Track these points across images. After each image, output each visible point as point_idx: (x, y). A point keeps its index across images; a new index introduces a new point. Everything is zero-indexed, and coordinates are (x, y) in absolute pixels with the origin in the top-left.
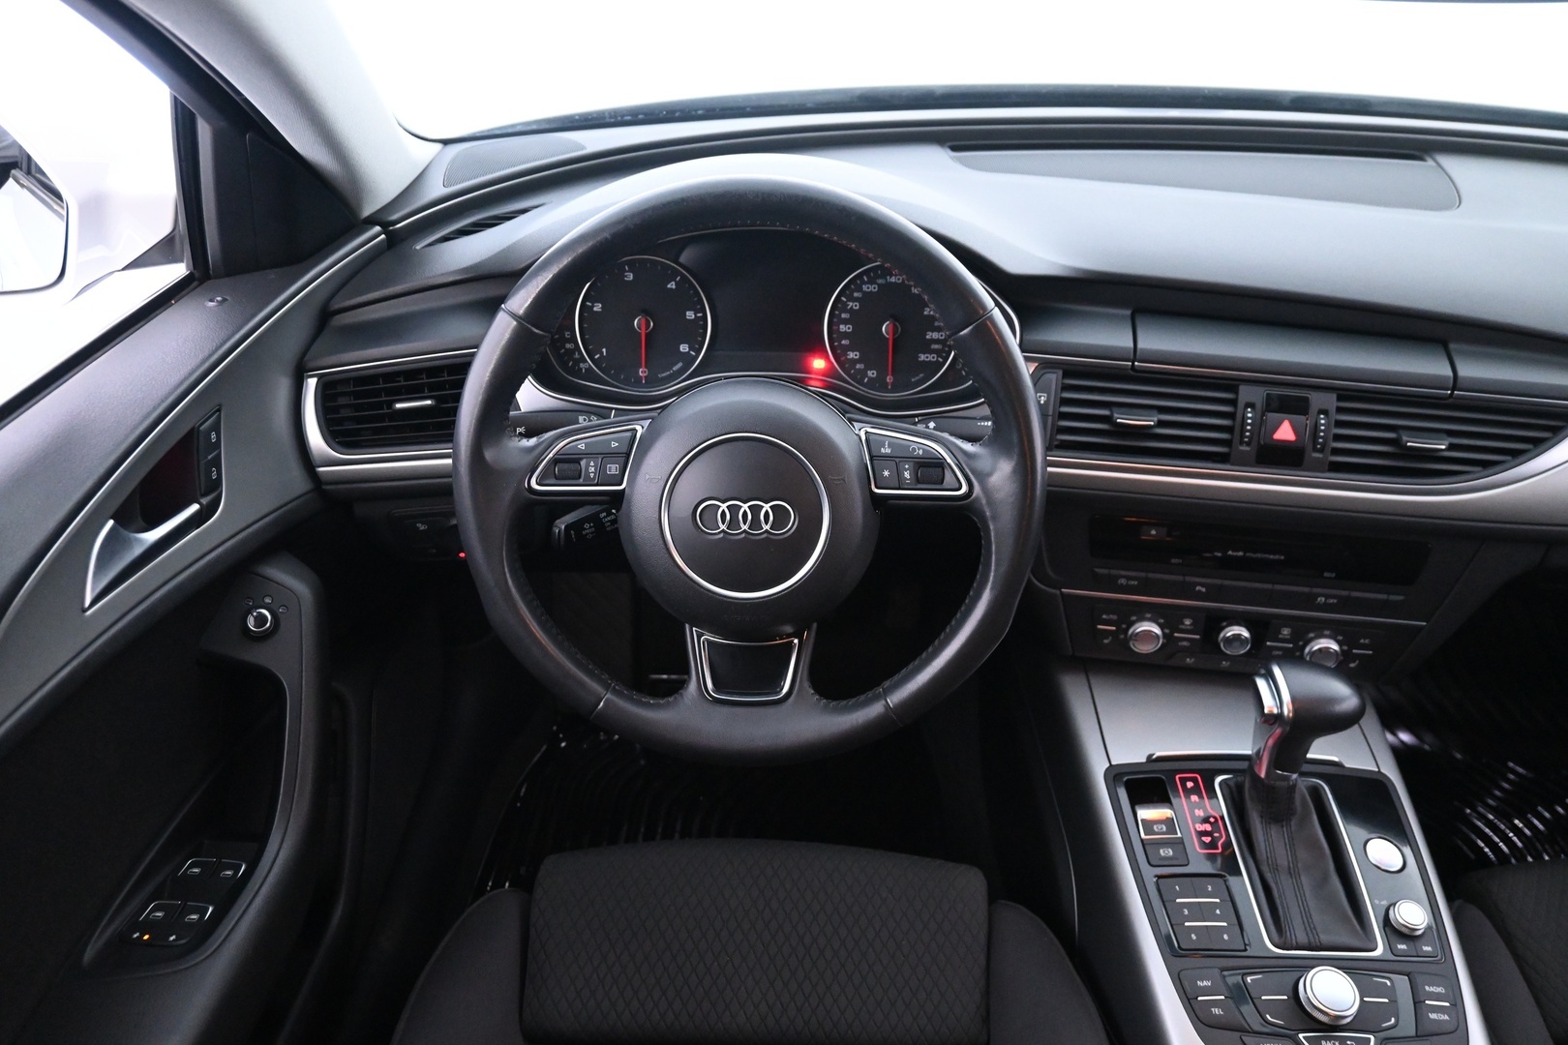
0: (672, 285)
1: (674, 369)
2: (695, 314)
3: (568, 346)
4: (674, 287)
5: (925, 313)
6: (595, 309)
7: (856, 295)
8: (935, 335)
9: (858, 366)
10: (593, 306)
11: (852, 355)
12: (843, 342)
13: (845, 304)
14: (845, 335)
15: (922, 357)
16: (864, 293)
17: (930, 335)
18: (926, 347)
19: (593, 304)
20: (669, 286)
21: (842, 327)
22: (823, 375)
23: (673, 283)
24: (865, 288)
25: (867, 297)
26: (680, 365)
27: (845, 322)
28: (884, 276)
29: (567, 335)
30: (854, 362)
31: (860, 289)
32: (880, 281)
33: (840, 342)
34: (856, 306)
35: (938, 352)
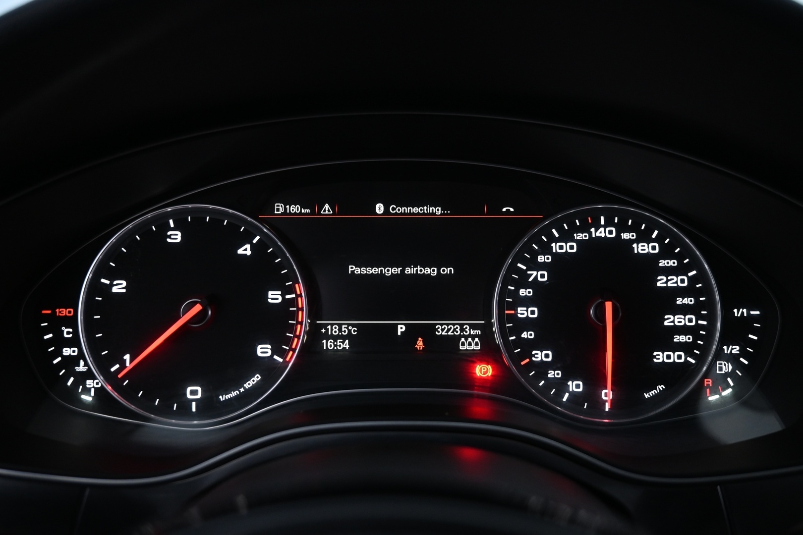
0: (245, 250)
1: (247, 386)
2: (283, 295)
3: (67, 351)
4: (249, 253)
5: (659, 284)
6: (115, 290)
7: (541, 259)
8: (679, 320)
9: (551, 374)
10: (112, 285)
11: (539, 356)
12: (524, 335)
13: (524, 275)
14: (527, 324)
15: (660, 357)
16: (555, 256)
17: (669, 320)
18: (666, 342)
19: (112, 280)
20: (240, 251)
21: (520, 310)
22: (491, 390)
23: (248, 246)
24: (555, 247)
25: (560, 261)
26: (257, 378)
27: (526, 302)
28: (585, 229)
29: (67, 332)
30: (543, 367)
31: (546, 250)
32: (580, 236)
33: (518, 336)
34: (542, 276)
35: (686, 348)
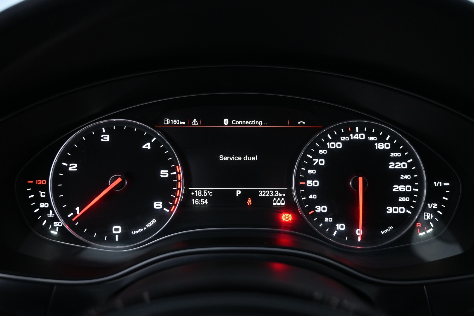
0: (147, 146)
1: (148, 226)
2: (169, 173)
3: (42, 205)
4: (149, 148)
5: (390, 167)
6: (70, 169)
7: (321, 152)
8: (402, 188)
9: (327, 220)
10: (69, 166)
11: (319, 209)
12: (311, 197)
13: (311, 161)
14: (312, 190)
15: (391, 210)
16: (329, 150)
17: (396, 188)
18: (394, 200)
19: (69, 164)
20: (144, 147)
21: (309, 182)
22: (291, 229)
23: (149, 144)
24: (329, 145)
26: (154, 221)
27: (312, 177)
28: (347, 134)
29: (42, 194)
30: (322, 216)
31: (324, 147)
32: (344, 139)
33: (307, 197)
34: (321, 162)
35: (406, 205)
